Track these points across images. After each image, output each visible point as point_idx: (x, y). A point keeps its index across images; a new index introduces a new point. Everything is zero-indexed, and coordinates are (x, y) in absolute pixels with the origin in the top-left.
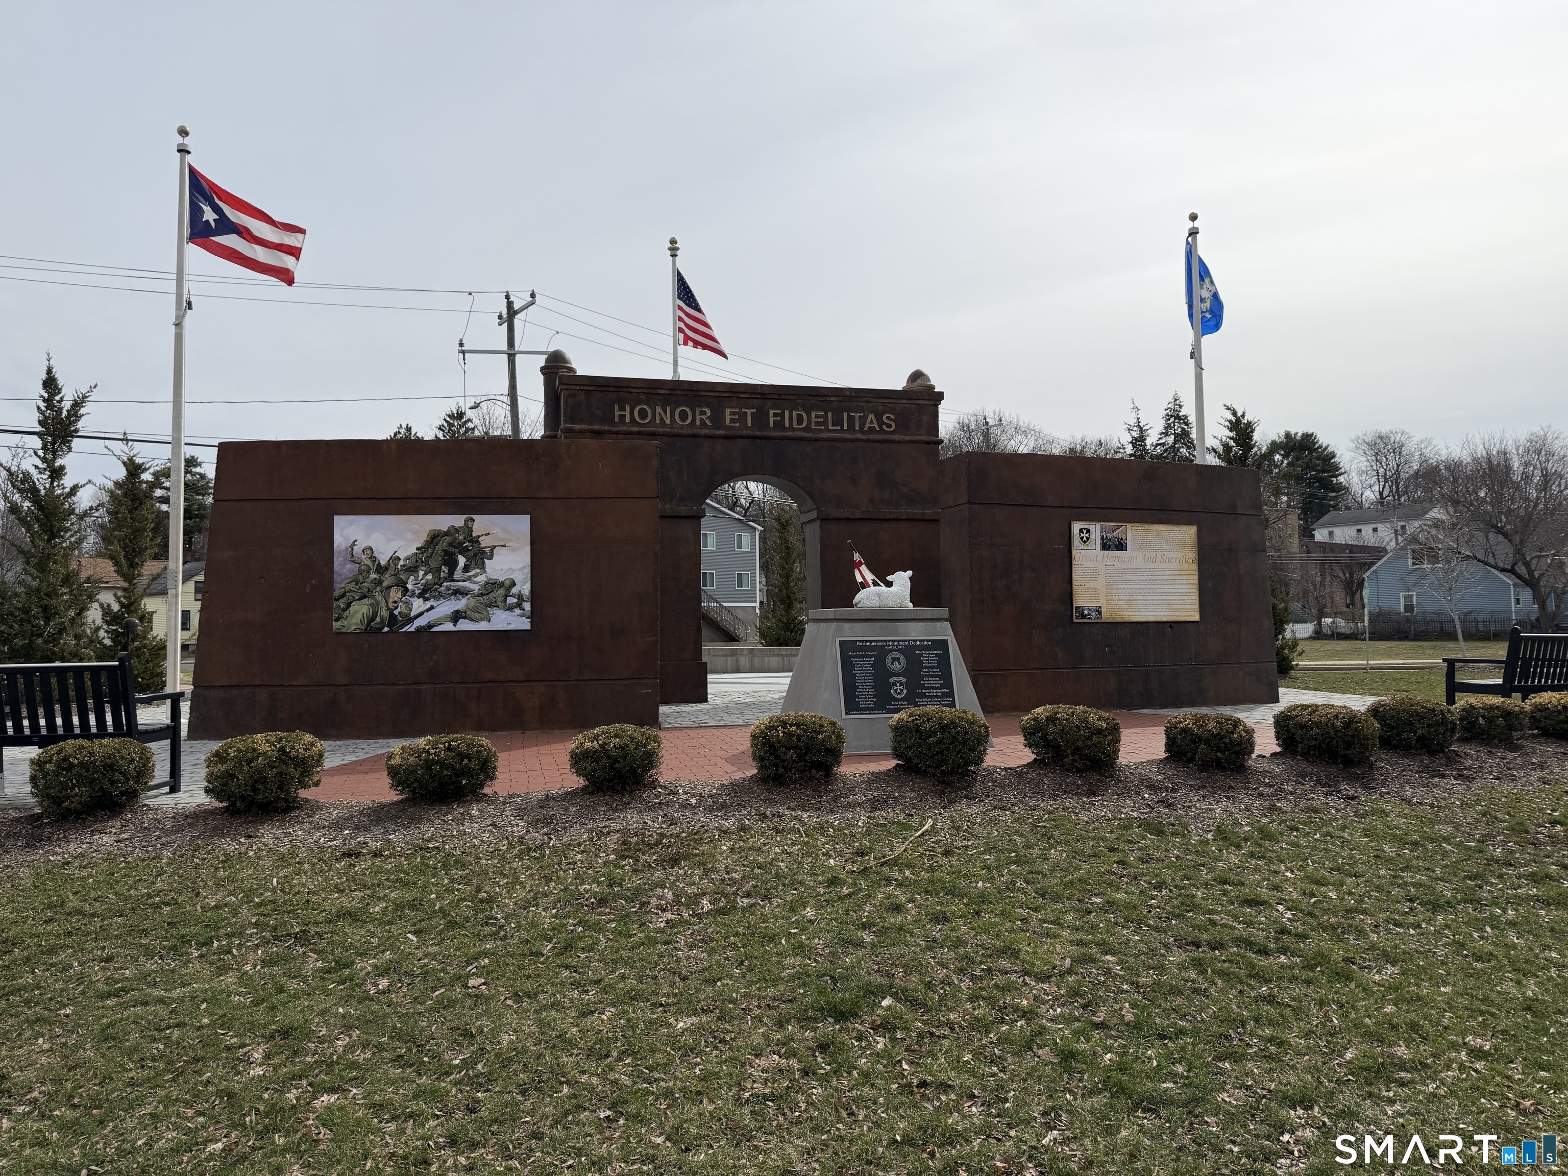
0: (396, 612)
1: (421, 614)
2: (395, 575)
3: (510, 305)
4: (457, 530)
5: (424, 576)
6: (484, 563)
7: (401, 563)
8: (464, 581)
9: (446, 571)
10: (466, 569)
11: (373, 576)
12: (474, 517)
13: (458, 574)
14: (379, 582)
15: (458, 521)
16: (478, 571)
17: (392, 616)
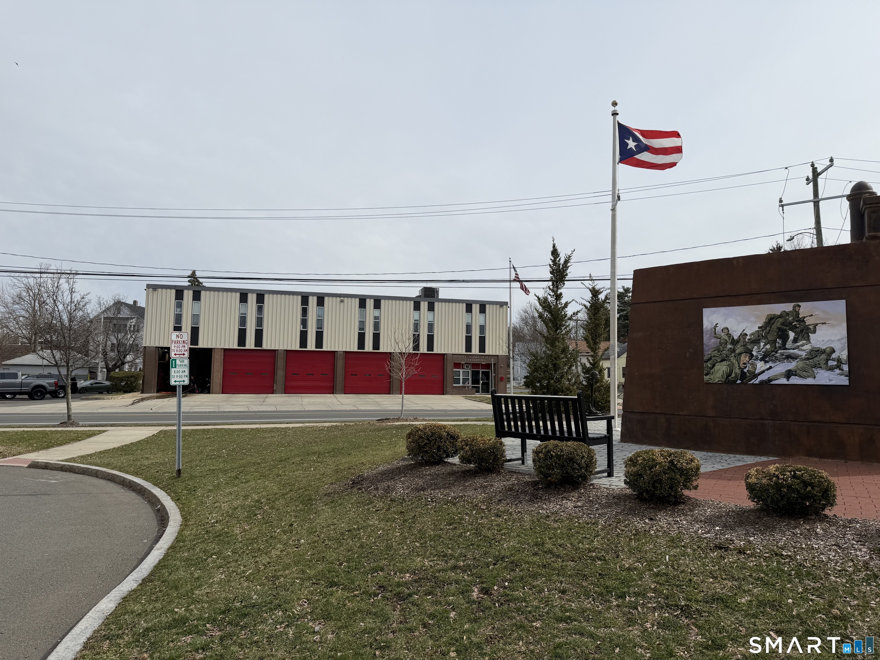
0: (745, 370)
1: (763, 372)
2: (744, 346)
3: (814, 170)
4: (787, 314)
5: (764, 346)
6: (809, 336)
7: (748, 337)
8: (794, 349)
9: (780, 342)
10: (795, 340)
11: (729, 346)
12: (800, 304)
13: (789, 344)
14: (733, 351)
15: (788, 307)
16: (805, 342)
17: (743, 373)
